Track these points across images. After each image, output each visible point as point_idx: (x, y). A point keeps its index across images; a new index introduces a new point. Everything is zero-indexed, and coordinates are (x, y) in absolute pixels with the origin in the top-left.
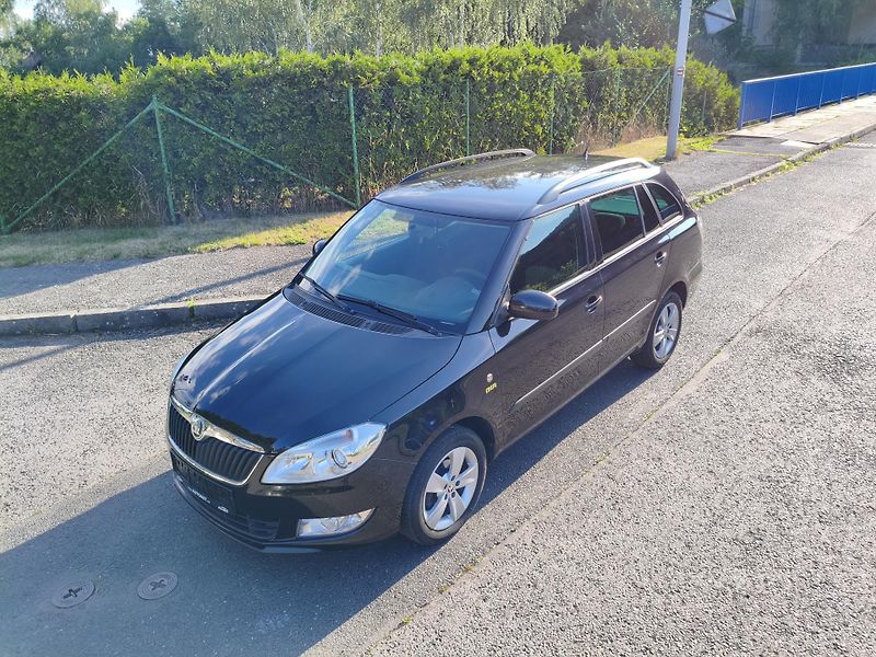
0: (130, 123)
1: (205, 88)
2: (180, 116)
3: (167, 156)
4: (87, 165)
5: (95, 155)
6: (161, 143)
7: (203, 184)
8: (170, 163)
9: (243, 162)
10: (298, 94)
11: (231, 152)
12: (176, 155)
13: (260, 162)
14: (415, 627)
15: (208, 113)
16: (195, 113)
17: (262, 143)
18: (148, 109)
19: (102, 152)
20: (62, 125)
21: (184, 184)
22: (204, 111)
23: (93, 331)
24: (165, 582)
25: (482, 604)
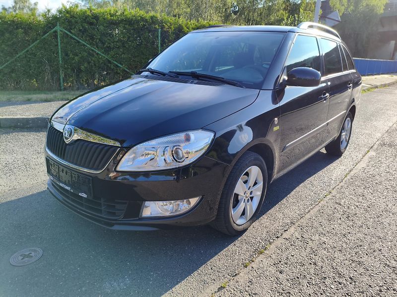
0: (44, 37)
1: (85, 22)
2: (71, 35)
3: (62, 55)
4: (19, 57)
5: (23, 52)
6: (59, 47)
7: (80, 71)
8: (63, 59)
9: (101, 61)
10: (133, 29)
11: (96, 56)
12: (67, 55)
13: (109, 62)
14: (232, 290)
15: (85, 34)
16: (79, 34)
17: (112, 53)
18: (54, 29)
19: (28, 51)
20: (7, 35)
21: (69, 70)
22: (83, 34)
23: (10, 127)
24: (33, 254)
25: (280, 276)
